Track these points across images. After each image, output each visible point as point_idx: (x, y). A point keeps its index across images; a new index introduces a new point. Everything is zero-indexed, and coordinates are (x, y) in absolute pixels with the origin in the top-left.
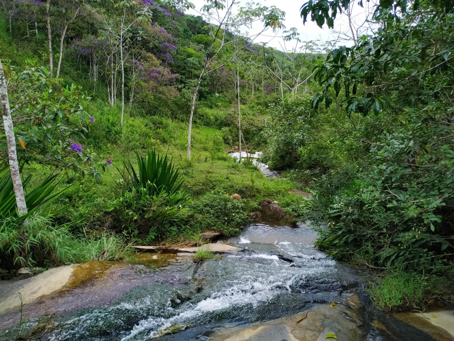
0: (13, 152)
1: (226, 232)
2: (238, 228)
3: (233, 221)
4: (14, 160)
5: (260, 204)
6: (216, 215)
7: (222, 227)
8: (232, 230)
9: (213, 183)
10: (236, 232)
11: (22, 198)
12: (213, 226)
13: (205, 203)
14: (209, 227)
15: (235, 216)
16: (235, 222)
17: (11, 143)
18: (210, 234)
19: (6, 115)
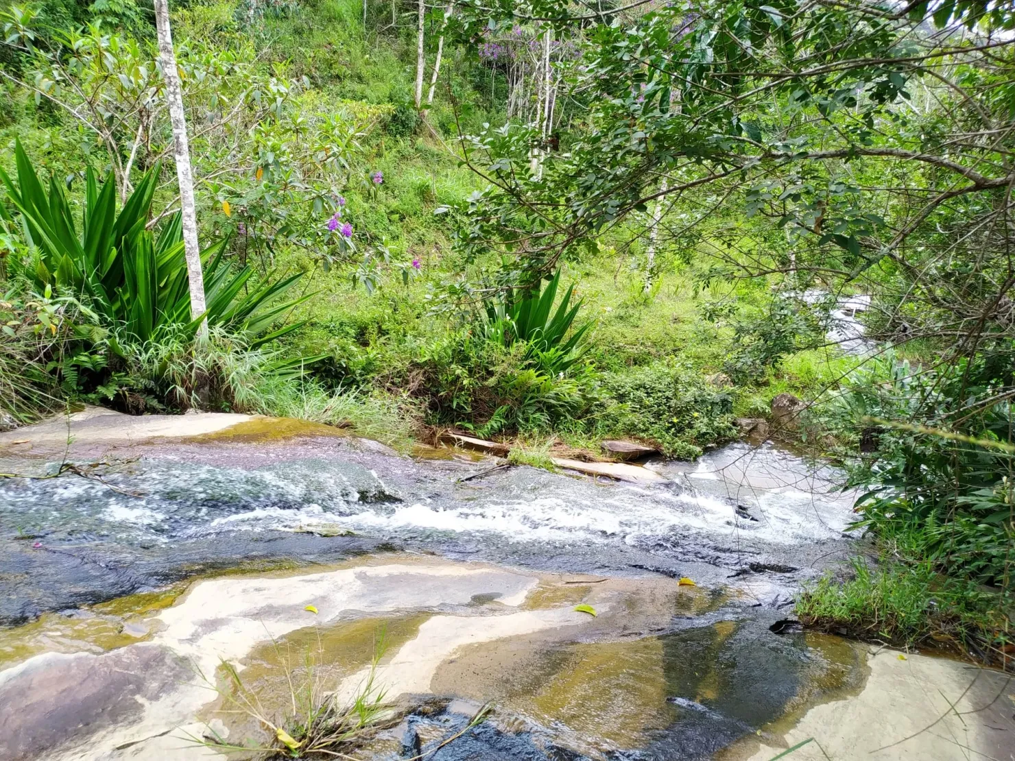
0: (189, 216)
1: (666, 449)
2: (699, 445)
3: (692, 428)
4: (189, 230)
5: (771, 403)
6: (655, 409)
7: (662, 437)
8: (683, 448)
9: (677, 343)
10: (690, 453)
11: (198, 295)
12: (643, 431)
13: (638, 382)
14: (631, 431)
15: (697, 418)
16: (694, 432)
17: (186, 201)
18: (628, 445)
19: (180, 153)
